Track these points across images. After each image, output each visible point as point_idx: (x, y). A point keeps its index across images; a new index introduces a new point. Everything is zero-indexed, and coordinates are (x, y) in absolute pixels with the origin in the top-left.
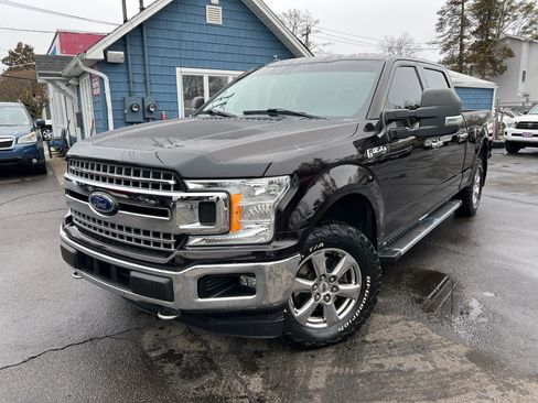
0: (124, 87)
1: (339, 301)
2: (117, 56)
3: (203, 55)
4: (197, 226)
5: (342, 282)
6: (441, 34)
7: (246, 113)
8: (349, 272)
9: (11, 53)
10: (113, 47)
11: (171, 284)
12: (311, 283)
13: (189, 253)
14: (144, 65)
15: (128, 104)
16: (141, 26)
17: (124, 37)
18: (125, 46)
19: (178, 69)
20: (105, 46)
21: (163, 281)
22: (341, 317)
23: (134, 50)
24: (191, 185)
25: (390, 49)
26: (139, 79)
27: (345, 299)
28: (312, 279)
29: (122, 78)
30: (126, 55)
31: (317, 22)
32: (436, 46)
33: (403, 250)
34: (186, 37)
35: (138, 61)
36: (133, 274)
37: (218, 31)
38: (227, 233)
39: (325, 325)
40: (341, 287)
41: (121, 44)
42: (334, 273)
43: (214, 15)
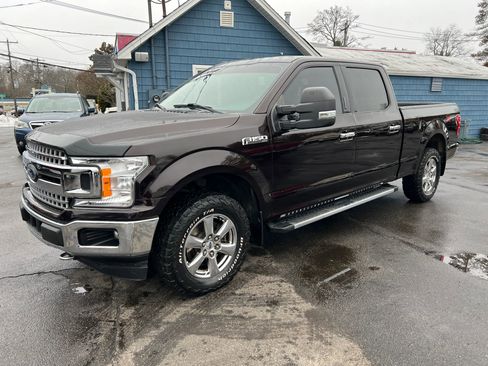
0: (148, 82)
1: (220, 256)
2: (143, 56)
3: (216, 54)
4: (80, 191)
5: (223, 242)
6: (481, 26)
7: (176, 106)
8: (228, 234)
9: (96, 51)
10: (141, 48)
11: (60, 233)
12: (202, 241)
13: (76, 211)
14: (166, 63)
15: (151, 96)
16: (163, 30)
17: (149, 40)
18: (150, 47)
19: (194, 66)
20: (132, 48)
21: (56, 230)
22: (220, 270)
23: (157, 51)
24: (75, 161)
25: (436, 40)
26: (161, 75)
27: (224, 255)
28: (202, 238)
29: (147, 74)
30: (150, 55)
31: (357, 17)
32: (475, 38)
33: (297, 225)
34: (203, 38)
35: (160, 60)
36: (43, 225)
37: (230, 33)
38: (99, 198)
39: (209, 276)
40: (222, 245)
41: (147, 46)
42: (219, 234)
43: (227, 18)
